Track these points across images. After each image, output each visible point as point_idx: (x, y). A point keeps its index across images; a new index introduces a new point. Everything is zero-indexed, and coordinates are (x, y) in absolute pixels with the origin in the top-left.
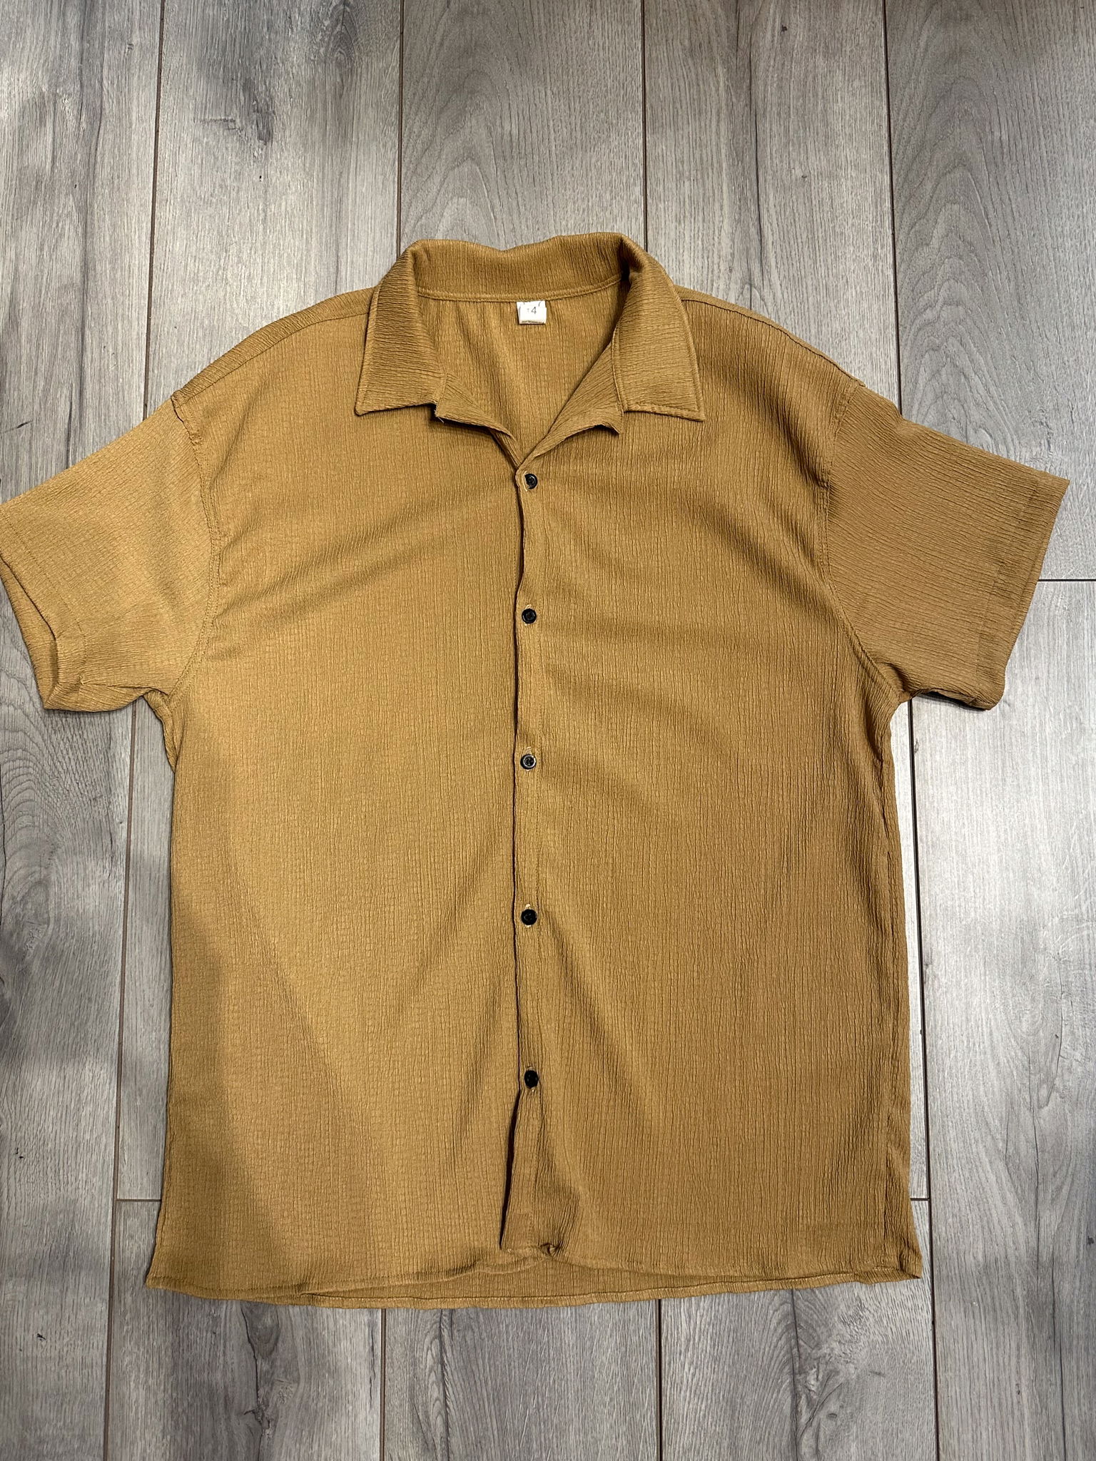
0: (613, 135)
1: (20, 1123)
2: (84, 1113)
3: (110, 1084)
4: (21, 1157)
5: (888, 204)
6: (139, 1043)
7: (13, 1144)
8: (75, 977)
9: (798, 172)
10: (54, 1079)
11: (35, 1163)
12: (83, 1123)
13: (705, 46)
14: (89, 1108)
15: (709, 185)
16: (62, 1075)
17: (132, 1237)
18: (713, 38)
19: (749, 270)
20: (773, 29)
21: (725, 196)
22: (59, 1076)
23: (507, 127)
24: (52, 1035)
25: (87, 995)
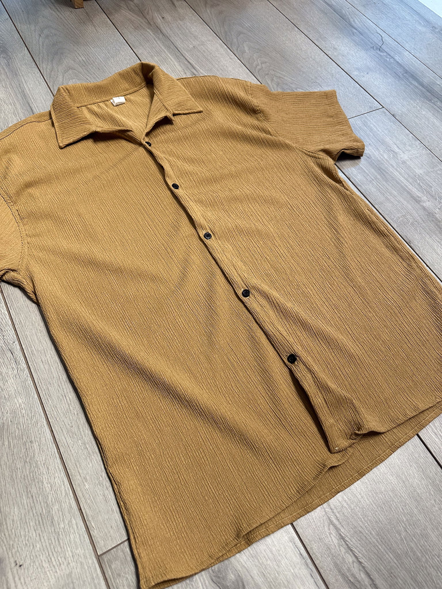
0: (121, 52)
1: (11, 543)
2: (54, 512)
3: (64, 484)
4: (20, 566)
5: (225, 46)
6: (73, 452)
7: (12, 561)
8: (17, 435)
9: (191, 46)
10: (25, 501)
11: (32, 564)
12: (56, 519)
13: (139, 26)
14: (56, 507)
15: (163, 56)
16: (30, 496)
17: (119, 575)
18: (141, 24)
19: (192, 72)
20: (160, 18)
21: (170, 57)
22: (28, 497)
23: (80, 58)
24: (14, 475)
25: (28, 440)
